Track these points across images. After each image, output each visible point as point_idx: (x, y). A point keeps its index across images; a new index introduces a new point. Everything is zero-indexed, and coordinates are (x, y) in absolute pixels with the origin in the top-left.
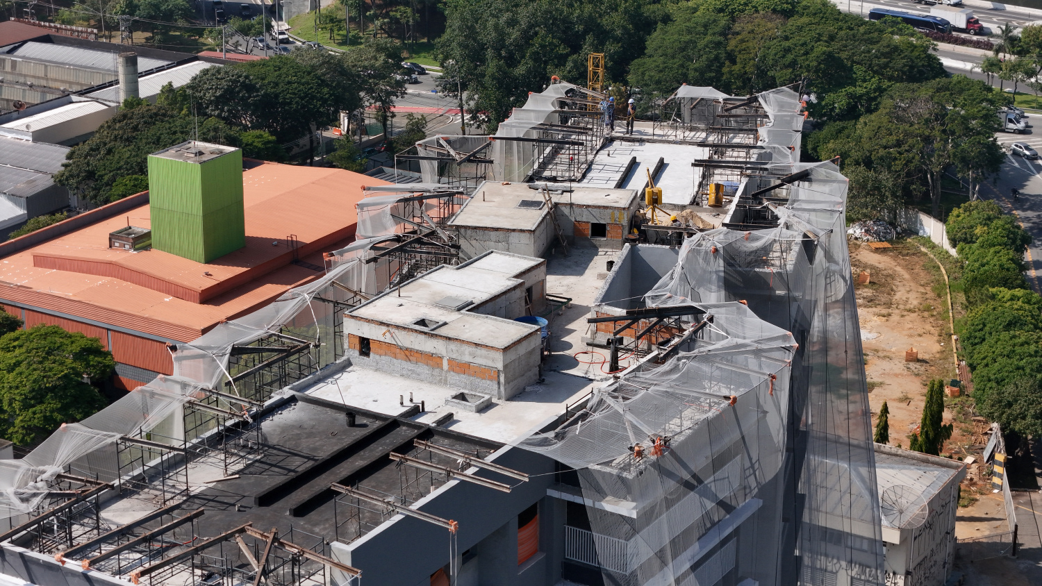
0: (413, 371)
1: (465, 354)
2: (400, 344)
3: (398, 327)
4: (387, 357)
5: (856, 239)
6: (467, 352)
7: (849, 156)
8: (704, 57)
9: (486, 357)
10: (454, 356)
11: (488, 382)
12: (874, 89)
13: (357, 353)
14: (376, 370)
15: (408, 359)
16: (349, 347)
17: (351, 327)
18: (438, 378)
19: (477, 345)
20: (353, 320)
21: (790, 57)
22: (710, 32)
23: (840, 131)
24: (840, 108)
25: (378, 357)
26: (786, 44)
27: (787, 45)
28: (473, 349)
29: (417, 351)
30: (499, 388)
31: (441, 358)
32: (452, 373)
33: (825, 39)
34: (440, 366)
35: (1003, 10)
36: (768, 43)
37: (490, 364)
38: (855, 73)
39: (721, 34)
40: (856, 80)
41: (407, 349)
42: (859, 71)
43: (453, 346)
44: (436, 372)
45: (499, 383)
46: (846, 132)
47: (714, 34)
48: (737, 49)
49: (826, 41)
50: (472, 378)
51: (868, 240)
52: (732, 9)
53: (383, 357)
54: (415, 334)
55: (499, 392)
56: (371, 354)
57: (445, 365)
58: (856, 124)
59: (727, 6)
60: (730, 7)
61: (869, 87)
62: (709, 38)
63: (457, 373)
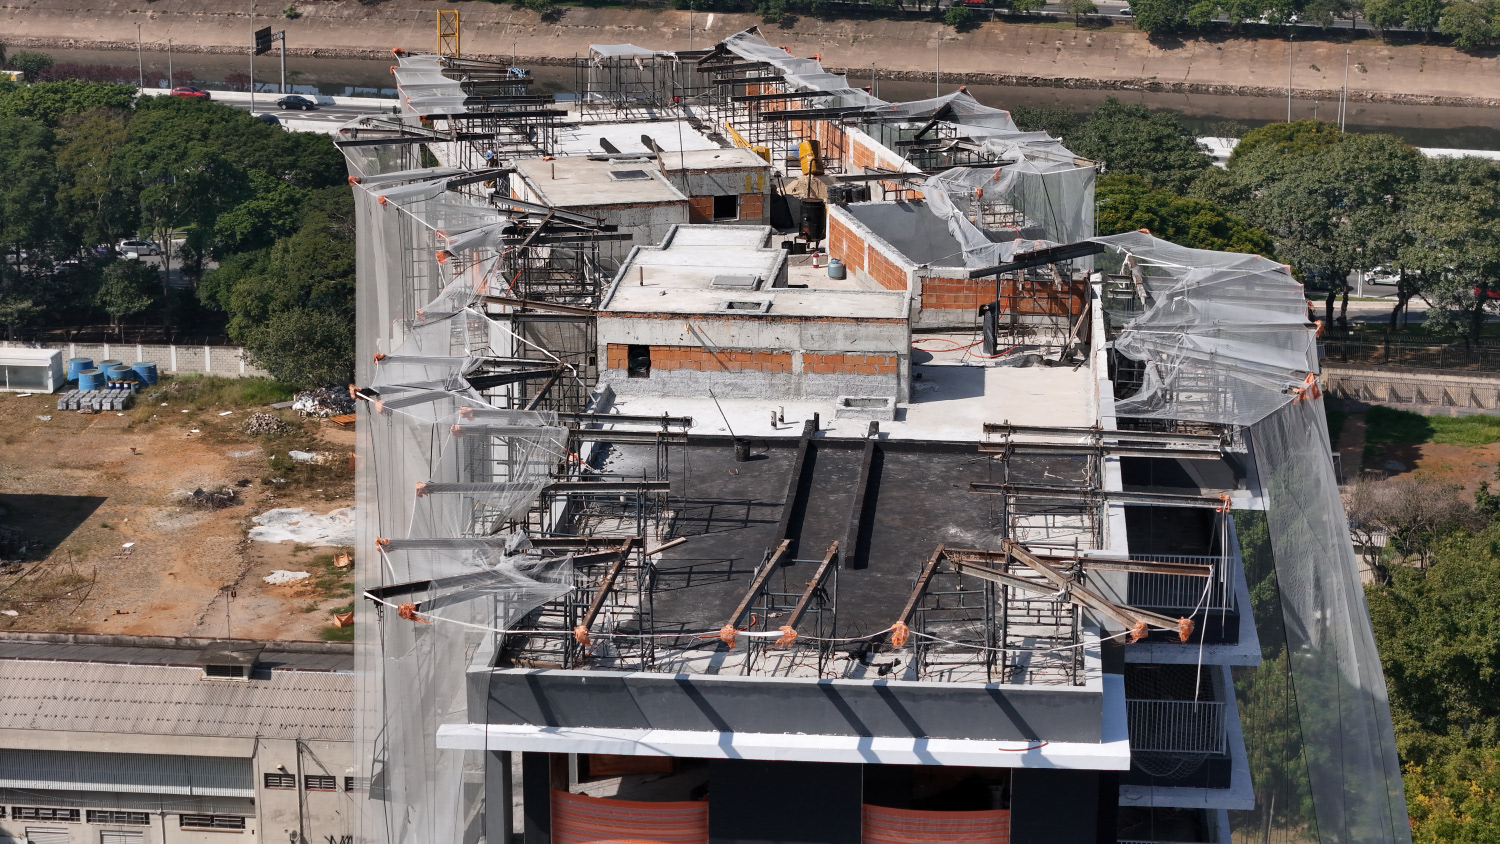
0: (735, 386)
1: (835, 340)
2: (709, 344)
3: (705, 316)
4: (683, 371)
5: (309, 414)
6: (840, 336)
7: (272, 298)
8: (24, 181)
9: (876, 338)
10: (816, 346)
11: (880, 378)
12: (286, 200)
13: (624, 374)
14: (664, 396)
15: (723, 367)
16: (608, 367)
17: (610, 333)
18: (783, 389)
19: (858, 320)
20: (616, 320)
21: (158, 166)
22: (23, 143)
23: (247, 266)
24: (242, 233)
25: (664, 374)
26: (147, 148)
27: (149, 149)
28: (851, 328)
29: (744, 351)
30: (899, 384)
31: (788, 354)
32: (811, 375)
33: (198, 137)
34: (786, 368)
35: (332, 105)
36: (118, 151)
37: (885, 346)
38: (252, 181)
39: (40, 145)
40: (255, 191)
41: (723, 351)
42: (257, 177)
43: (813, 329)
44: (780, 378)
45: (898, 377)
46: (257, 266)
47: (30, 146)
48: (75, 163)
49: (199, 140)
50: (848, 377)
51: (327, 415)
52: (44, 109)
53: (676, 373)
54: (740, 323)
55: (899, 391)
56: (653, 372)
57: (797, 363)
58: (268, 253)
59: (35, 106)
60: (42, 106)
61: (277, 198)
62: (24, 152)
63: (821, 372)
